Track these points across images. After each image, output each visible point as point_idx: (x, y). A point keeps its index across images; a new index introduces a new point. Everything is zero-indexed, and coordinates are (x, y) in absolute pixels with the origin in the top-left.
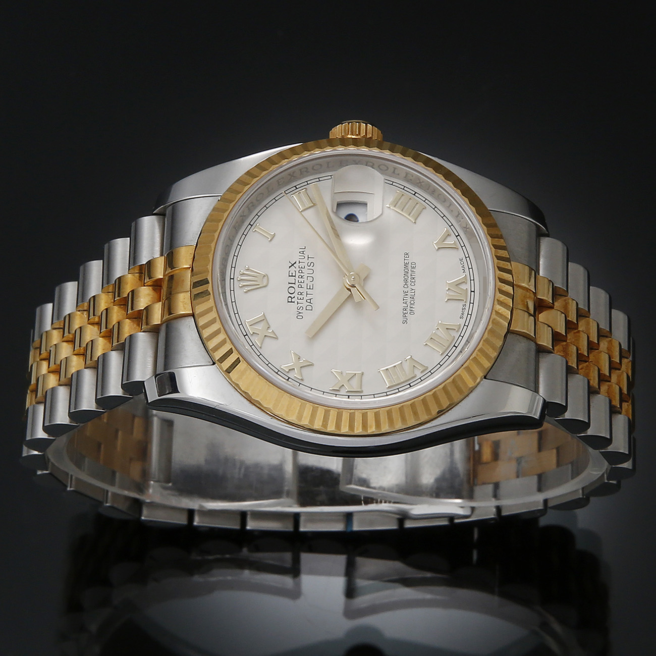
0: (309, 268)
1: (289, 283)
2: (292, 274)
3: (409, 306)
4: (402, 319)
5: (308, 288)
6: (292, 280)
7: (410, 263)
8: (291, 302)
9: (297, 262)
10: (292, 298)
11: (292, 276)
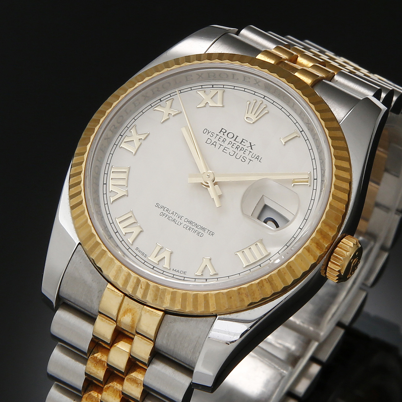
0: (242, 157)
1: (237, 136)
2: (244, 142)
3: (168, 214)
4: (161, 204)
5: (225, 148)
6: (240, 140)
7: (204, 233)
8: (221, 131)
9: (251, 150)
10: (224, 133)
11: (242, 141)
